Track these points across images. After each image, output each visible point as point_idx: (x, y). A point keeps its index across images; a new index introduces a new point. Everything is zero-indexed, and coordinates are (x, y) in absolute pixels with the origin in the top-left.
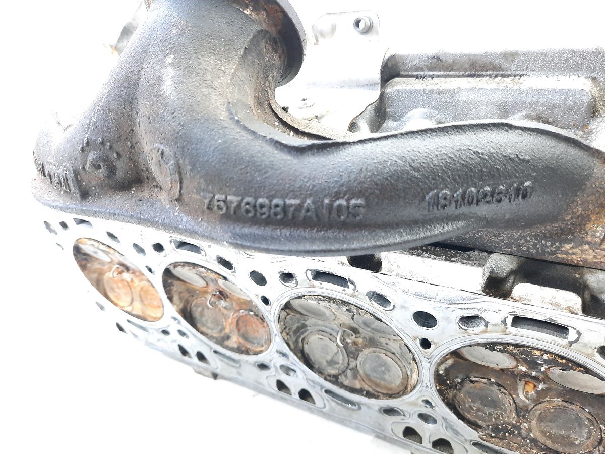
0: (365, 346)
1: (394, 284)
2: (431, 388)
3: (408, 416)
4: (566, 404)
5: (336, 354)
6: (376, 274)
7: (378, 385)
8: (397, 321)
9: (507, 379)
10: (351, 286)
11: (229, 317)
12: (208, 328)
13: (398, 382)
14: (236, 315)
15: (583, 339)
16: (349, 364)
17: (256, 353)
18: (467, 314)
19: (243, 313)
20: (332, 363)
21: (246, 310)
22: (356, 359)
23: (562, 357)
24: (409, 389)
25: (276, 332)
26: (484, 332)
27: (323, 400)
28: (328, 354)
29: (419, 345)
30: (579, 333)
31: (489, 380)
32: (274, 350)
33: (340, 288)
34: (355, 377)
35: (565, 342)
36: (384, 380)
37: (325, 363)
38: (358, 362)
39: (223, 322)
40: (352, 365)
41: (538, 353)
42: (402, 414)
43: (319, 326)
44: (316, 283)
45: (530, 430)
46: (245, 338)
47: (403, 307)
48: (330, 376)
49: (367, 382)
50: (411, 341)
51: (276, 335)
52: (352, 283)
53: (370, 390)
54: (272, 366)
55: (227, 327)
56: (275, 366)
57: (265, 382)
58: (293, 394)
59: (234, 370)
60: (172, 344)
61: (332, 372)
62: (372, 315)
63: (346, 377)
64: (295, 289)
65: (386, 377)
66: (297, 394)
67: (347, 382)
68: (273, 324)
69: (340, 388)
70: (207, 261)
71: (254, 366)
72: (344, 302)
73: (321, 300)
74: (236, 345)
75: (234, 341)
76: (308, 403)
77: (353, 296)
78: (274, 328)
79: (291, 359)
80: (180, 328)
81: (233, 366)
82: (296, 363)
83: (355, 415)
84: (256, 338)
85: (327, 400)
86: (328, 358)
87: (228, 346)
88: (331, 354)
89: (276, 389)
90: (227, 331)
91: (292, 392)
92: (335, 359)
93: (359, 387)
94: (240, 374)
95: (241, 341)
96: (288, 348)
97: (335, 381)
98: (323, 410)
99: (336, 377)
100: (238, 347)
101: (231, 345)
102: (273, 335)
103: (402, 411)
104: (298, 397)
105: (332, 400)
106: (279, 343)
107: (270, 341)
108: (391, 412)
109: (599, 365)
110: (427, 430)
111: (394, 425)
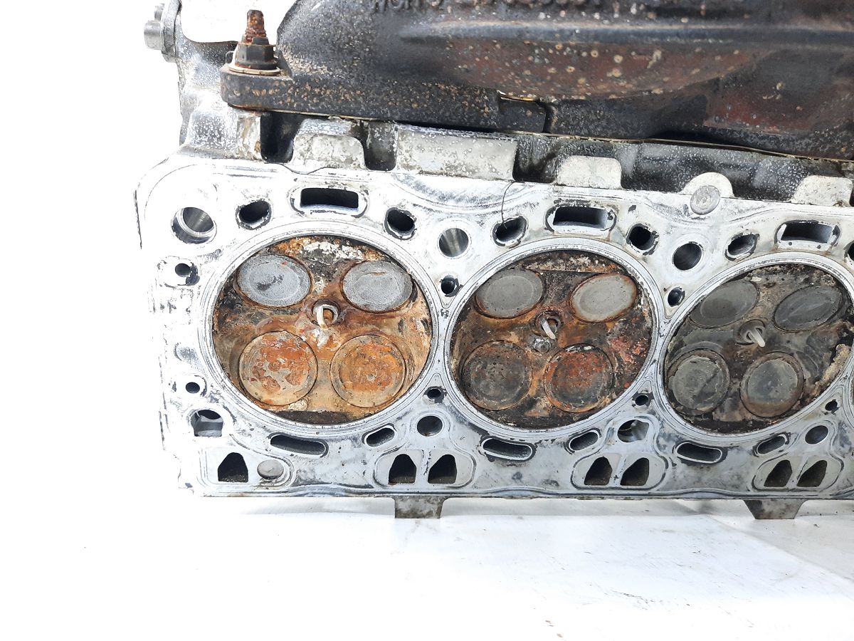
0: (759, 354)
3: (791, 441)
5: (708, 381)
7: (763, 409)
10: (832, 238)
11: (541, 366)
12: (490, 398)
13: (788, 395)
14: (555, 360)
16: (729, 388)
19: (571, 351)
20: (701, 397)
21: (577, 345)
22: (741, 378)
27: (667, 467)
28: (696, 385)
33: (811, 245)
34: (734, 406)
36: (770, 399)
37: (692, 400)
38: (744, 381)
39: (527, 378)
40: (734, 389)
42: (786, 440)
43: (699, 340)
44: (784, 244)
46: (563, 394)
48: (700, 416)
49: (750, 409)
52: (837, 232)
53: (754, 418)
54: (605, 433)
55: (535, 384)
56: (611, 430)
57: (564, 478)
58: (612, 480)
59: (511, 471)
60: (379, 460)
61: (704, 409)
62: (835, 279)
63: (722, 410)
64: (746, 261)
65: (772, 394)
66: (620, 476)
67: (723, 418)
68: (661, 340)
69: (713, 430)
70: (608, 240)
71: (565, 445)
72: (809, 269)
73: (775, 272)
74: (546, 413)
75: (544, 405)
76: (631, 489)
77: (827, 254)
78: (658, 348)
79: (654, 404)
80: (434, 409)
81: (513, 463)
82: (659, 410)
83: (707, 476)
84: (582, 393)
85: (674, 465)
86: (697, 391)
87: (533, 418)
88: (701, 384)
89: (581, 483)
90: (532, 392)
91: (613, 475)
92: (708, 389)
93: (739, 418)
94: (518, 477)
95: (558, 404)
96: (660, 382)
97: (707, 422)
98: (653, 491)
99: (708, 414)
100: (551, 416)
101: (537, 416)
102: (647, 362)
103: (788, 435)
104: (617, 483)
105: (683, 461)
106: (649, 378)
107: (633, 378)
108: (770, 444)
110: (805, 457)
111: (762, 468)
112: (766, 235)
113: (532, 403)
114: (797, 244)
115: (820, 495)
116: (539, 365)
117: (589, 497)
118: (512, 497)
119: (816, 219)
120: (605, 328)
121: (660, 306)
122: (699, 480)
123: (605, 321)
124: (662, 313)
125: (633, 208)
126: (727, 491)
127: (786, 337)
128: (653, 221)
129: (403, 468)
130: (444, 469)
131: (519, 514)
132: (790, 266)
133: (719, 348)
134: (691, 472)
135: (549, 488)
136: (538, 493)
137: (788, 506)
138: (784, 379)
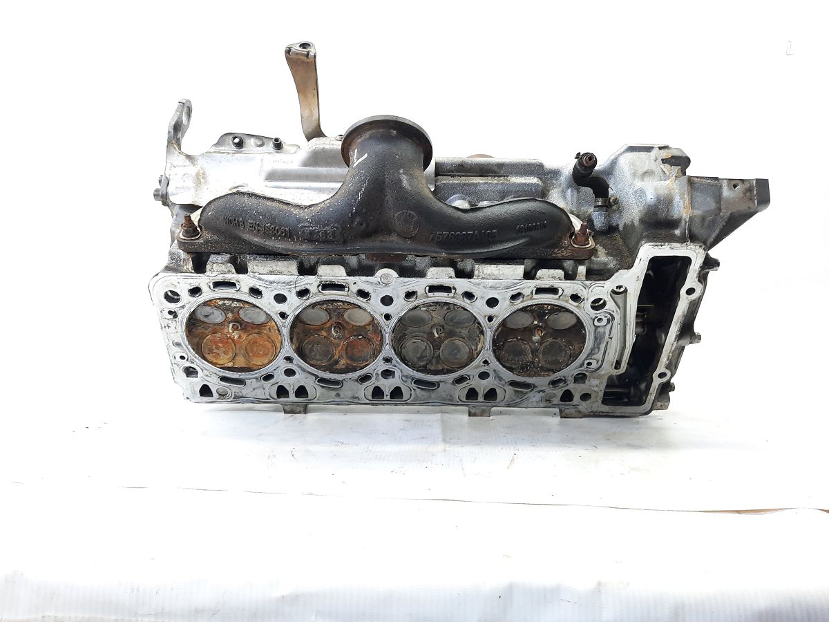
0: (446, 338)
1: (479, 284)
2: (490, 350)
3: (472, 378)
4: (554, 340)
5: (424, 351)
6: (469, 280)
7: (453, 364)
8: (477, 308)
9: (529, 330)
10: (453, 291)
12: (317, 360)
13: (466, 357)
14: (345, 343)
15: (565, 293)
16: (434, 354)
17: (362, 368)
18: (514, 293)
19: (352, 339)
20: (421, 358)
21: (355, 336)
22: (439, 349)
23: (556, 306)
24: (475, 356)
25: (388, 341)
26: (522, 301)
27: (411, 391)
28: (418, 353)
29: (487, 320)
30: (563, 290)
31: (517, 338)
32: (382, 358)
33: (446, 294)
34: (438, 363)
35: (557, 296)
36: (457, 359)
37: (416, 360)
38: (441, 351)
39: (333, 351)
40: (437, 354)
41: (546, 306)
42: (468, 378)
43: (414, 333)
44: (431, 294)
45: (539, 362)
46: (352, 358)
47: (482, 297)
48: (420, 367)
49: (446, 364)
50: (482, 318)
51: (387, 344)
52: (454, 288)
53: (448, 368)
54: (374, 375)
55: (337, 353)
56: (377, 374)
57: (361, 395)
58: (385, 396)
59: (334, 393)
60: (270, 389)
61: (422, 364)
62: (462, 308)
63: (432, 364)
64: (414, 302)
65: (457, 356)
66: (389, 394)
67: (432, 368)
68: (387, 335)
69: (428, 374)
70: (348, 296)
71: (357, 381)
72: (446, 304)
73: (431, 306)
74: (344, 367)
75: (343, 363)
76: (395, 401)
77: (453, 297)
78: (387, 338)
79: (394, 362)
80: (290, 366)
81: (334, 389)
82: (397, 365)
83: (433, 395)
84: (361, 357)
85: (414, 390)
86: (418, 355)
87: (337, 369)
88: (420, 352)
89: (370, 398)
90: (336, 357)
91: (385, 395)
92: (424, 354)
93: (441, 368)
94: (338, 395)
95: (349, 362)
96: (394, 353)
97: (424, 370)
98: (408, 402)
99: (425, 366)
100: (346, 368)
101: (340, 368)
102: (384, 344)
103: (469, 376)
104: (388, 398)
105: (419, 388)
106: (388, 351)
107: (380, 351)
108: (461, 380)
109: (572, 305)
110: (482, 386)
111: (461, 391)
112: (420, 291)
113: (337, 362)
114: (436, 294)
115: (499, 405)
116: (339, 345)
117: (376, 404)
118: (338, 405)
119: (442, 284)
120: (366, 329)
121: (382, 321)
122: (430, 397)
123: (365, 325)
124: (383, 324)
125: (355, 283)
126: (447, 402)
127: (458, 330)
128: (367, 288)
129: (282, 391)
130: (301, 391)
131: (346, 412)
132: (437, 302)
133: (425, 336)
134: (423, 393)
135: (355, 400)
136: (349, 403)
137: (484, 410)
138: (462, 349)
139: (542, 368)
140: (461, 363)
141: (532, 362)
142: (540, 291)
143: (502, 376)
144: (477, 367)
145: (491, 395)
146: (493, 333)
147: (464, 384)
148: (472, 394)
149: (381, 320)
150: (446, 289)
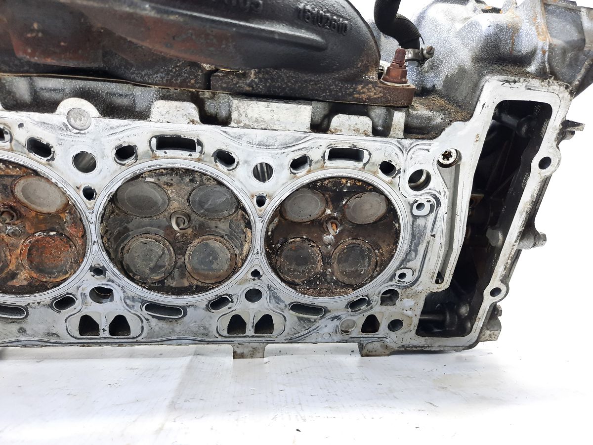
0: (195, 236)
1: (240, 137)
2: (261, 253)
3: (235, 300)
4: (354, 241)
5: (160, 257)
6: (224, 129)
7: (206, 277)
8: (239, 180)
9: (319, 225)
10: (198, 148)
11: (17, 247)
13: (226, 267)
14: (27, 242)
15: (373, 160)
16: (176, 262)
17: (57, 285)
18: (297, 155)
19: (39, 236)
20: (155, 269)
21: (43, 231)
22: (184, 254)
23: (359, 180)
24: (240, 265)
25: (94, 238)
26: (309, 172)
27: (142, 321)
28: (151, 260)
29: (255, 203)
30: (370, 154)
31: (302, 238)
32: (88, 267)
33: (185, 154)
34: (183, 275)
35: (361, 165)
36: (213, 270)
37: (148, 271)
38: (186, 257)
39: (6, 256)
40: (180, 262)
41: (344, 181)
42: (230, 300)
43: (143, 227)
44: (160, 153)
45: (332, 274)
46: (40, 269)
47: (246, 162)
48: (154, 283)
49: (196, 278)
50: (248, 201)
51: (95, 242)
52: (200, 143)
53: (199, 284)
54: (79, 296)
55: (14, 261)
56: (83, 295)
57: (60, 329)
58: (101, 332)
59: (15, 327)
61: (157, 278)
62: (215, 179)
63: (173, 278)
64: (132, 168)
65: (214, 266)
66: (107, 328)
67: (174, 284)
68: (93, 227)
69: (167, 293)
70: (12, 150)
71: (51, 306)
72: (188, 172)
73: (162, 174)
74: (25, 283)
75: (23, 278)
76: (120, 338)
77: (199, 160)
78: (93, 232)
79: (109, 274)
81: (14, 321)
82: (115, 279)
83: (178, 328)
84: (56, 267)
85: (147, 320)
86: (152, 265)
87: (13, 287)
88: (154, 259)
89: (77, 334)
90: (12, 267)
91: (101, 328)
92: (160, 263)
93: (186, 284)
94: (22, 331)
95: (34, 275)
96: (107, 258)
97: (160, 287)
98: (139, 339)
99: (161, 282)
100: (29, 285)
101: (17, 284)
102: (89, 243)
103: (231, 296)
104: (107, 334)
105: (154, 317)
106: (96, 254)
107: (84, 255)
108: (219, 303)
109: (381, 180)
110: (251, 312)
111: (220, 320)
112: (142, 147)
113: (14, 275)
114: (171, 153)
115: (277, 340)
116: (14, 247)
117: (89, 345)
118: (25, 346)
119: (179, 133)
120: (61, 218)
122: (173, 331)
123: (58, 212)
124: (83, 206)
125: (21, 125)
126: (199, 338)
127: (213, 224)
128: (46, 137)
131: (41, 359)
132: (172, 169)
133: (161, 232)
134: (161, 324)
135: (51, 339)
136: (44, 344)
137: (255, 349)
138: (221, 255)
139: (336, 282)
140: (219, 277)
141: (324, 275)
142: (336, 154)
143: (281, 295)
144: (244, 281)
145: (265, 325)
146: (266, 225)
147: (224, 310)
148: (237, 324)
149: (79, 199)
150: (187, 145)
